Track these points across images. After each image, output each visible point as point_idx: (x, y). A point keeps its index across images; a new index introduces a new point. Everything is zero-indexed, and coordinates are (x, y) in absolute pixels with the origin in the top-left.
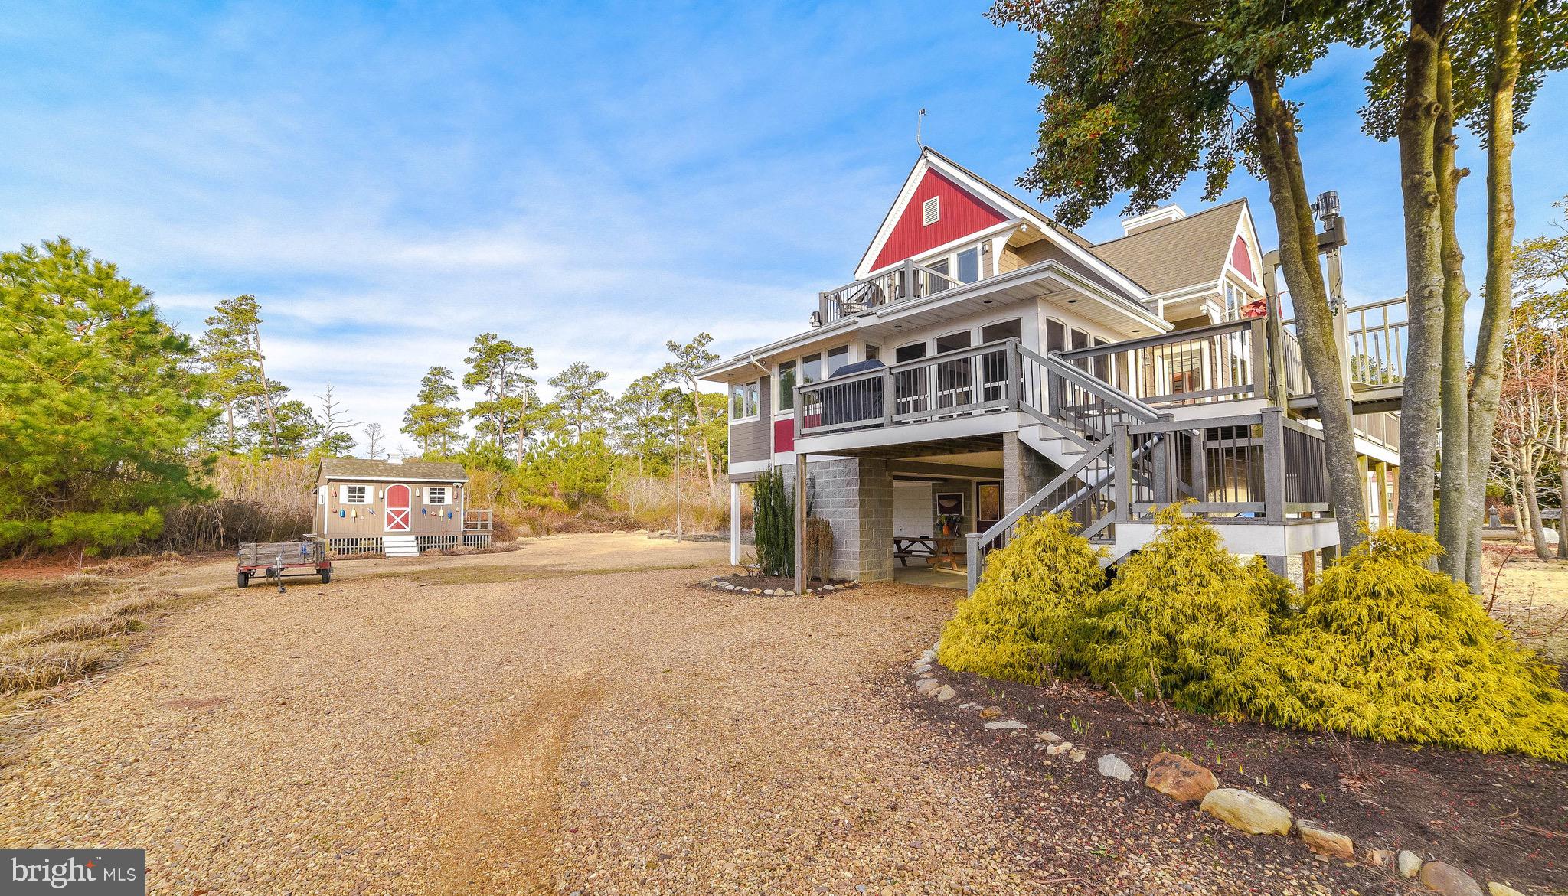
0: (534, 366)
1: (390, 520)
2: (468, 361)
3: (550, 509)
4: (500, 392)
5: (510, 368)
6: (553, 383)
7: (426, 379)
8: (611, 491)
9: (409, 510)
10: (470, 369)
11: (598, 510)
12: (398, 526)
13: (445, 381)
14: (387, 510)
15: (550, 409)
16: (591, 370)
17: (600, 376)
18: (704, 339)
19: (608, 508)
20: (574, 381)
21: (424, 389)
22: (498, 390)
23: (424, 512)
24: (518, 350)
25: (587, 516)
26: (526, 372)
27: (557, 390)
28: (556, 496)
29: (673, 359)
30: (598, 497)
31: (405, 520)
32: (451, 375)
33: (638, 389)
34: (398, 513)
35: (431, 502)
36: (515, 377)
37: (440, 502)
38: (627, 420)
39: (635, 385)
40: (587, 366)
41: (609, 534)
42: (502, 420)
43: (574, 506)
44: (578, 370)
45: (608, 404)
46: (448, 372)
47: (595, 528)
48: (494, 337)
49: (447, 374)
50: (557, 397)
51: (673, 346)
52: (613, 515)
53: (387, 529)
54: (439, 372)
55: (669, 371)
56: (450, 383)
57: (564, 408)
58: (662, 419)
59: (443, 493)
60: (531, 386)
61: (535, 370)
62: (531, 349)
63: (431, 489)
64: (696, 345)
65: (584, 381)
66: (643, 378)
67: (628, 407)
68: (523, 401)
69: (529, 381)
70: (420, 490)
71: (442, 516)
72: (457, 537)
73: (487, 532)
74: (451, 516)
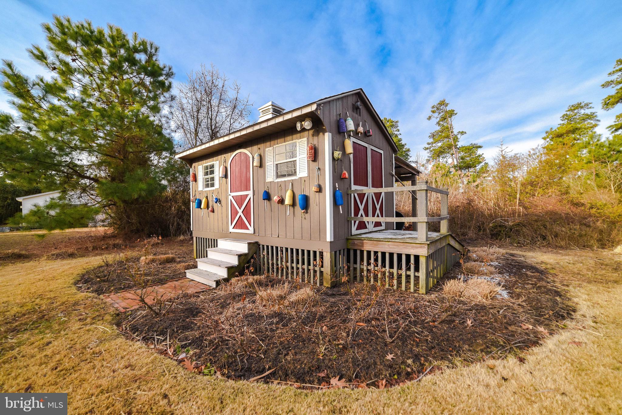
1: (234, 212)
9: (250, 194)
12: (240, 223)
14: (231, 197)
23: (268, 196)
31: (247, 211)
34: (240, 202)
35: (278, 176)
37: (290, 174)
53: (230, 229)
70: (262, 155)
71: (291, 203)
72: (321, 254)
73: (413, 247)
74: (306, 203)
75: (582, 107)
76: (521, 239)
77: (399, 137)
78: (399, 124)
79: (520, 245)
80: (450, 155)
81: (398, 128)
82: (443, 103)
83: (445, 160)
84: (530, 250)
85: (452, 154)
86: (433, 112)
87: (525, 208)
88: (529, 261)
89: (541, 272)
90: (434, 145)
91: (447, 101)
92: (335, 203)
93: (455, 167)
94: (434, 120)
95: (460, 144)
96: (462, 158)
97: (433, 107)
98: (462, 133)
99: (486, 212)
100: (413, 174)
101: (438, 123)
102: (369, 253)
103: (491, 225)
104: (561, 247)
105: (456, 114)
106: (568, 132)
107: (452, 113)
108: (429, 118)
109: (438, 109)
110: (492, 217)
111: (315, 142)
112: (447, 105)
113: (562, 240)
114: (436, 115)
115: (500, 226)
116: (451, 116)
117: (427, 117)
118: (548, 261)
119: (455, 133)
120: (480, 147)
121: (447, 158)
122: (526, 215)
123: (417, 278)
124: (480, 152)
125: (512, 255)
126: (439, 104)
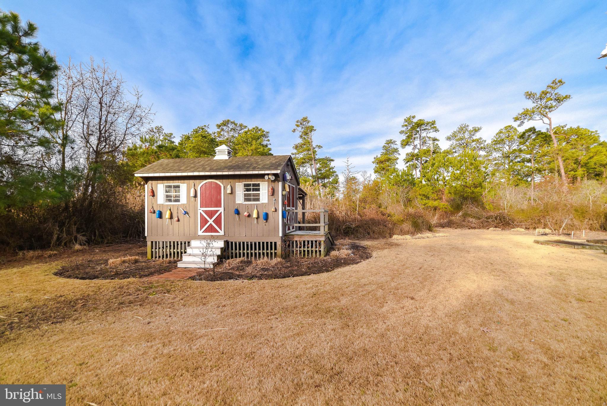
0: (437, 130)
1: (204, 221)
2: (401, 132)
3: (439, 209)
4: (419, 147)
5: (424, 134)
6: (449, 139)
7: (384, 146)
8: (487, 196)
9: (221, 210)
10: (404, 137)
11: (475, 209)
12: (211, 229)
13: (393, 146)
14: (201, 210)
15: (447, 152)
16: (470, 128)
17: (476, 130)
18: (556, 84)
19: (484, 208)
20: (461, 135)
21: (383, 151)
22: (418, 146)
23: (237, 212)
24: (428, 123)
25: (465, 215)
26: (432, 135)
27: (451, 142)
28: (444, 200)
29: (530, 105)
30: (476, 200)
31: (218, 221)
32: (396, 143)
33: (502, 135)
34: (210, 214)
35: (246, 200)
36: (427, 138)
37: (255, 200)
38: (496, 155)
39: (501, 132)
40: (468, 126)
41: (485, 231)
42: (421, 162)
43: (457, 208)
44: (463, 129)
45: (482, 145)
46: (395, 142)
47: (473, 225)
48: (414, 117)
49: (393, 142)
50: (451, 146)
51: (529, 95)
52: (489, 214)
53: (200, 233)
54: (390, 142)
55: (527, 114)
56: (395, 147)
57: (456, 152)
58: (520, 151)
59: (258, 190)
60: (436, 142)
61: (438, 133)
62: (435, 122)
63: (245, 185)
64: (549, 90)
65: (467, 135)
66: (505, 128)
67: (496, 147)
68: (431, 149)
69: (435, 140)
70: (233, 187)
71: (257, 217)
72: (275, 243)
73: (318, 237)
74: (266, 217)
75: (392, 143)
76: (359, 235)
77: (269, 146)
78: (270, 135)
79: (358, 239)
80: (309, 165)
81: (269, 138)
82: (305, 120)
83: (305, 169)
84: (362, 241)
85: (311, 165)
86: (297, 126)
87: (361, 216)
88: (361, 245)
89: (365, 248)
90: (297, 156)
91: (309, 119)
92: (283, 217)
93: (313, 177)
94: (298, 133)
95: (317, 157)
96: (320, 170)
97: (297, 122)
98: (320, 147)
99: (341, 219)
100: (303, 196)
101: (301, 137)
102: (296, 241)
103: (344, 227)
104: (376, 238)
105: (315, 130)
106: (385, 161)
107: (312, 129)
108: (294, 131)
109: (301, 124)
110: (344, 222)
111: (273, 186)
112: (309, 122)
113: (376, 234)
114: (300, 129)
115: (348, 228)
116: (311, 131)
117: (293, 130)
118: (369, 244)
119: (314, 146)
120: (333, 160)
121: (307, 167)
122: (361, 221)
123: (320, 251)
124: (332, 164)
125: (354, 243)
126: (302, 120)
